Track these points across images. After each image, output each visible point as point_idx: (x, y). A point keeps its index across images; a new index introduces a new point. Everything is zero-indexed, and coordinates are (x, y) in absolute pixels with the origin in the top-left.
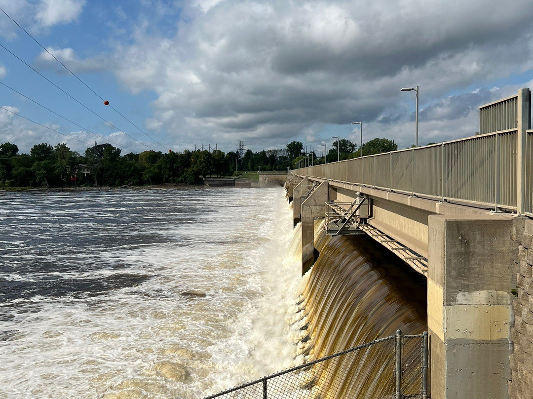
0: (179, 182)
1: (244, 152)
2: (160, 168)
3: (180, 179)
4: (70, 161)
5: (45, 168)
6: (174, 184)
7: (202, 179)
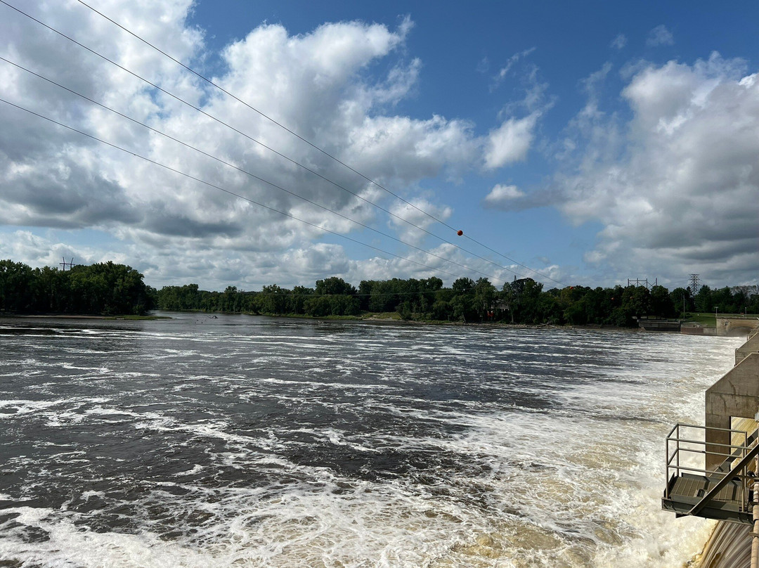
0: (606, 323)
1: (699, 288)
2: (583, 305)
3: (608, 320)
4: (488, 296)
5: (463, 302)
6: (600, 326)
7: (636, 320)
